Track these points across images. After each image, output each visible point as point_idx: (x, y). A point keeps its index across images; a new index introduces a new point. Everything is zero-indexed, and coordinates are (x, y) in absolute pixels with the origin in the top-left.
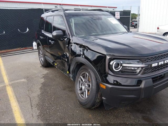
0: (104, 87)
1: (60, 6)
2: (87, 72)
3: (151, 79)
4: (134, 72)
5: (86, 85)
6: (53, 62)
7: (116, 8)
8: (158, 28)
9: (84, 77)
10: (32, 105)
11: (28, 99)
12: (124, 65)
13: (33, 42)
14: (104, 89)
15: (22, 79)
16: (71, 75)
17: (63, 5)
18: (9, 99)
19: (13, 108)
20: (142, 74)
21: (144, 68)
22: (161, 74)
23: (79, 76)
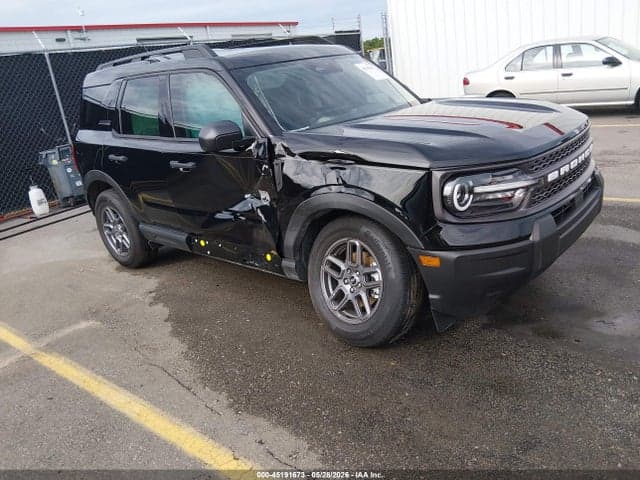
0: (435, 262)
1: (77, 35)
2: (356, 238)
3: (550, 217)
4: (507, 206)
5: (357, 278)
6: (189, 241)
7: (296, 24)
8: (466, 82)
9: (342, 257)
10: (187, 384)
11: (158, 372)
12: (478, 190)
13: (28, 190)
14: (435, 268)
15: (76, 322)
16: (289, 263)
17: (89, 28)
18: (86, 392)
19: (121, 410)
20: (529, 206)
21: (532, 189)
22: (562, 203)
23: (323, 256)
